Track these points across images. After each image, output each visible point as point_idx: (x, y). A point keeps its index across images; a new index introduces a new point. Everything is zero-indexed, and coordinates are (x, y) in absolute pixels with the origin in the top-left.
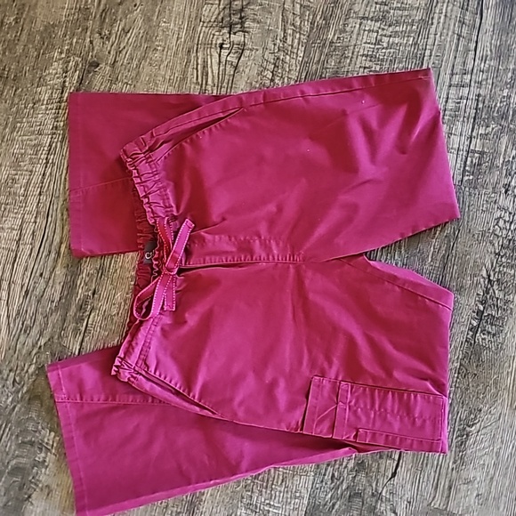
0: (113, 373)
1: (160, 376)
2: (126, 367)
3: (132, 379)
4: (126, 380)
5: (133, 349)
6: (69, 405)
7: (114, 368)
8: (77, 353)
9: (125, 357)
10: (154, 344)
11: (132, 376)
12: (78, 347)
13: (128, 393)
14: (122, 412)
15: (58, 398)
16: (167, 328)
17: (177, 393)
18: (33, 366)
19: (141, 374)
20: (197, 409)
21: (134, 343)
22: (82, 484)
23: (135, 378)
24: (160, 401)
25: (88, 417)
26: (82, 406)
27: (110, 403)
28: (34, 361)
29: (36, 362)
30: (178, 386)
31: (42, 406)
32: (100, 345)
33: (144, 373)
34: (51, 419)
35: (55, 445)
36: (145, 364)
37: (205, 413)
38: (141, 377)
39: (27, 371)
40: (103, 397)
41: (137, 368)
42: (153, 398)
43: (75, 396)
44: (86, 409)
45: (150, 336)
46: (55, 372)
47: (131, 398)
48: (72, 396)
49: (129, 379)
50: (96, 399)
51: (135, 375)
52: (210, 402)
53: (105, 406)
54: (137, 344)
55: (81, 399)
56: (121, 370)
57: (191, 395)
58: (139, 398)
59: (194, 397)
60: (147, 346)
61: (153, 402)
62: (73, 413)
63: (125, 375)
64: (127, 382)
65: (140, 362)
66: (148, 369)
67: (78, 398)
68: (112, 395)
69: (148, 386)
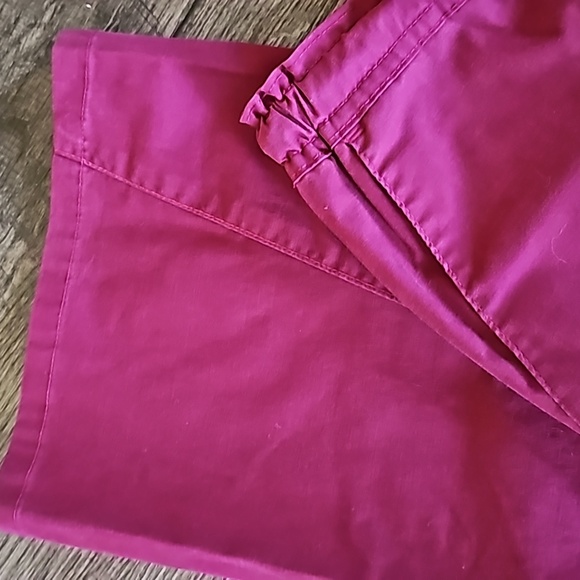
0: (247, 117)
1: (396, 186)
2: (295, 112)
3: (299, 160)
4: (280, 159)
5: (342, 56)
6: (87, 177)
7: (256, 98)
8: (169, 32)
9: (304, 77)
10: (418, 73)
11: (304, 152)
12: (178, 17)
13: (272, 209)
14: (229, 260)
15: (65, 141)
16: (479, 37)
17: (430, 269)
18: (38, 33)
19: (335, 157)
20: (481, 347)
21: (350, 42)
22: (39, 425)
23: (311, 161)
24: (363, 273)
25: (130, 235)
26: (124, 196)
27: (207, 221)
28: (46, 18)
29: (51, 23)
30: (442, 244)
31: (20, 155)
32: (244, 32)
33: (346, 156)
34: (32, 203)
35: (16, 280)
36: (363, 125)
37: (503, 371)
38: (332, 164)
39: (18, 41)
40: (192, 192)
41: (328, 131)
42: (345, 252)
43: (113, 157)
44: (133, 212)
45: (413, 41)
46: (76, 52)
47: (276, 225)
48: (105, 154)
49: (289, 156)
50: (169, 190)
51: (313, 151)
52: (536, 342)
53: (189, 221)
54: (361, 44)
55: (129, 174)
56: (275, 116)
57: (477, 292)
58: (299, 236)
59: (484, 301)
60: (390, 68)
61: (337, 267)
62: (92, 207)
63: (283, 139)
64: (282, 167)
65: (348, 114)
66: (364, 147)
67: (121, 166)
68: (225, 196)
69: (342, 203)
